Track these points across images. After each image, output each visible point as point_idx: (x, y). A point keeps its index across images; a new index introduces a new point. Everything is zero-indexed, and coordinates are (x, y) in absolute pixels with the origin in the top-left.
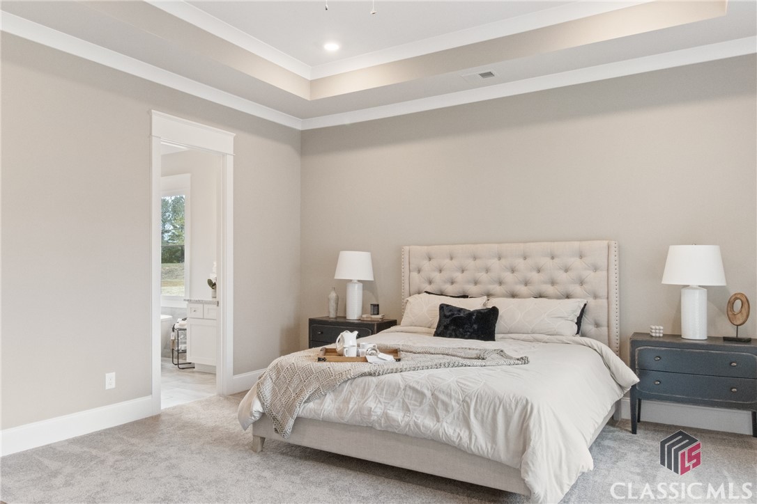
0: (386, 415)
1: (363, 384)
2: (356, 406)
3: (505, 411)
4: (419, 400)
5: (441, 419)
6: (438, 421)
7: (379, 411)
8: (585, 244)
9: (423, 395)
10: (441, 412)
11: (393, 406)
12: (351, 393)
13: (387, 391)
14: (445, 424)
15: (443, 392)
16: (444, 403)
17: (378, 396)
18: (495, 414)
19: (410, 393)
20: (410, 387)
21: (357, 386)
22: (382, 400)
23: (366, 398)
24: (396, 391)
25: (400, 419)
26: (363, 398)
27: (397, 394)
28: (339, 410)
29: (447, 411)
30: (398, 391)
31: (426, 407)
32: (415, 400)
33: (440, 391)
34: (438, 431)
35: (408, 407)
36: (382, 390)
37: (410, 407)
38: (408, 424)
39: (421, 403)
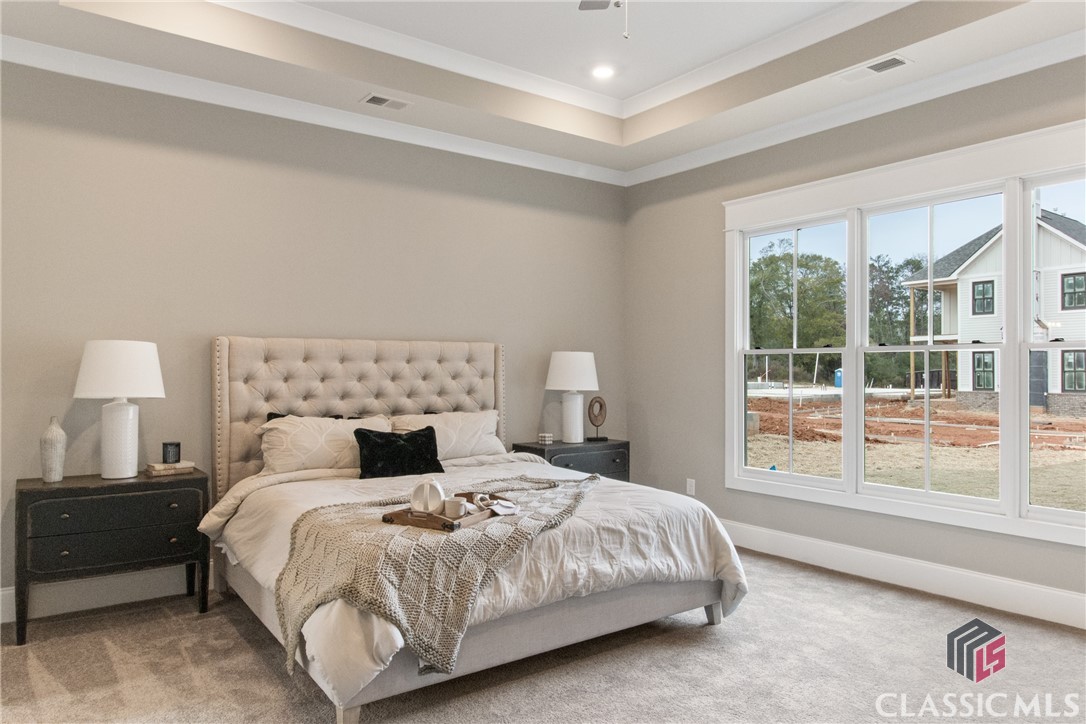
0: (593, 573)
1: (546, 543)
2: (552, 577)
3: (693, 527)
4: (618, 541)
5: (647, 555)
6: (644, 557)
7: (583, 571)
8: (476, 346)
9: (620, 533)
10: (643, 547)
11: (595, 559)
12: (535, 560)
13: (580, 542)
14: (653, 560)
15: (638, 523)
16: (643, 535)
17: (572, 552)
18: (686, 531)
19: (605, 535)
20: (604, 529)
21: (539, 548)
22: (579, 555)
23: (559, 561)
24: (590, 539)
25: (609, 570)
26: (555, 562)
27: (593, 542)
28: (526, 591)
29: (648, 543)
30: (592, 537)
31: (627, 546)
32: (614, 543)
33: (634, 523)
34: (650, 569)
35: (610, 554)
36: (574, 542)
37: (613, 552)
38: (620, 574)
39: (621, 544)
